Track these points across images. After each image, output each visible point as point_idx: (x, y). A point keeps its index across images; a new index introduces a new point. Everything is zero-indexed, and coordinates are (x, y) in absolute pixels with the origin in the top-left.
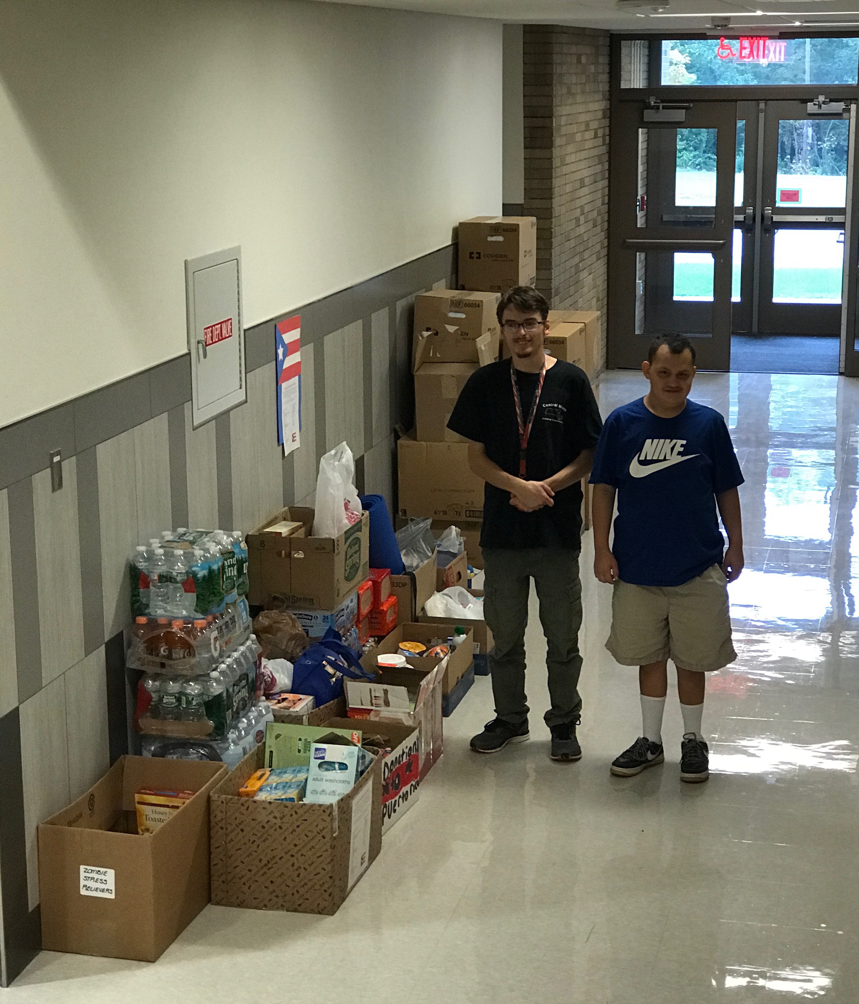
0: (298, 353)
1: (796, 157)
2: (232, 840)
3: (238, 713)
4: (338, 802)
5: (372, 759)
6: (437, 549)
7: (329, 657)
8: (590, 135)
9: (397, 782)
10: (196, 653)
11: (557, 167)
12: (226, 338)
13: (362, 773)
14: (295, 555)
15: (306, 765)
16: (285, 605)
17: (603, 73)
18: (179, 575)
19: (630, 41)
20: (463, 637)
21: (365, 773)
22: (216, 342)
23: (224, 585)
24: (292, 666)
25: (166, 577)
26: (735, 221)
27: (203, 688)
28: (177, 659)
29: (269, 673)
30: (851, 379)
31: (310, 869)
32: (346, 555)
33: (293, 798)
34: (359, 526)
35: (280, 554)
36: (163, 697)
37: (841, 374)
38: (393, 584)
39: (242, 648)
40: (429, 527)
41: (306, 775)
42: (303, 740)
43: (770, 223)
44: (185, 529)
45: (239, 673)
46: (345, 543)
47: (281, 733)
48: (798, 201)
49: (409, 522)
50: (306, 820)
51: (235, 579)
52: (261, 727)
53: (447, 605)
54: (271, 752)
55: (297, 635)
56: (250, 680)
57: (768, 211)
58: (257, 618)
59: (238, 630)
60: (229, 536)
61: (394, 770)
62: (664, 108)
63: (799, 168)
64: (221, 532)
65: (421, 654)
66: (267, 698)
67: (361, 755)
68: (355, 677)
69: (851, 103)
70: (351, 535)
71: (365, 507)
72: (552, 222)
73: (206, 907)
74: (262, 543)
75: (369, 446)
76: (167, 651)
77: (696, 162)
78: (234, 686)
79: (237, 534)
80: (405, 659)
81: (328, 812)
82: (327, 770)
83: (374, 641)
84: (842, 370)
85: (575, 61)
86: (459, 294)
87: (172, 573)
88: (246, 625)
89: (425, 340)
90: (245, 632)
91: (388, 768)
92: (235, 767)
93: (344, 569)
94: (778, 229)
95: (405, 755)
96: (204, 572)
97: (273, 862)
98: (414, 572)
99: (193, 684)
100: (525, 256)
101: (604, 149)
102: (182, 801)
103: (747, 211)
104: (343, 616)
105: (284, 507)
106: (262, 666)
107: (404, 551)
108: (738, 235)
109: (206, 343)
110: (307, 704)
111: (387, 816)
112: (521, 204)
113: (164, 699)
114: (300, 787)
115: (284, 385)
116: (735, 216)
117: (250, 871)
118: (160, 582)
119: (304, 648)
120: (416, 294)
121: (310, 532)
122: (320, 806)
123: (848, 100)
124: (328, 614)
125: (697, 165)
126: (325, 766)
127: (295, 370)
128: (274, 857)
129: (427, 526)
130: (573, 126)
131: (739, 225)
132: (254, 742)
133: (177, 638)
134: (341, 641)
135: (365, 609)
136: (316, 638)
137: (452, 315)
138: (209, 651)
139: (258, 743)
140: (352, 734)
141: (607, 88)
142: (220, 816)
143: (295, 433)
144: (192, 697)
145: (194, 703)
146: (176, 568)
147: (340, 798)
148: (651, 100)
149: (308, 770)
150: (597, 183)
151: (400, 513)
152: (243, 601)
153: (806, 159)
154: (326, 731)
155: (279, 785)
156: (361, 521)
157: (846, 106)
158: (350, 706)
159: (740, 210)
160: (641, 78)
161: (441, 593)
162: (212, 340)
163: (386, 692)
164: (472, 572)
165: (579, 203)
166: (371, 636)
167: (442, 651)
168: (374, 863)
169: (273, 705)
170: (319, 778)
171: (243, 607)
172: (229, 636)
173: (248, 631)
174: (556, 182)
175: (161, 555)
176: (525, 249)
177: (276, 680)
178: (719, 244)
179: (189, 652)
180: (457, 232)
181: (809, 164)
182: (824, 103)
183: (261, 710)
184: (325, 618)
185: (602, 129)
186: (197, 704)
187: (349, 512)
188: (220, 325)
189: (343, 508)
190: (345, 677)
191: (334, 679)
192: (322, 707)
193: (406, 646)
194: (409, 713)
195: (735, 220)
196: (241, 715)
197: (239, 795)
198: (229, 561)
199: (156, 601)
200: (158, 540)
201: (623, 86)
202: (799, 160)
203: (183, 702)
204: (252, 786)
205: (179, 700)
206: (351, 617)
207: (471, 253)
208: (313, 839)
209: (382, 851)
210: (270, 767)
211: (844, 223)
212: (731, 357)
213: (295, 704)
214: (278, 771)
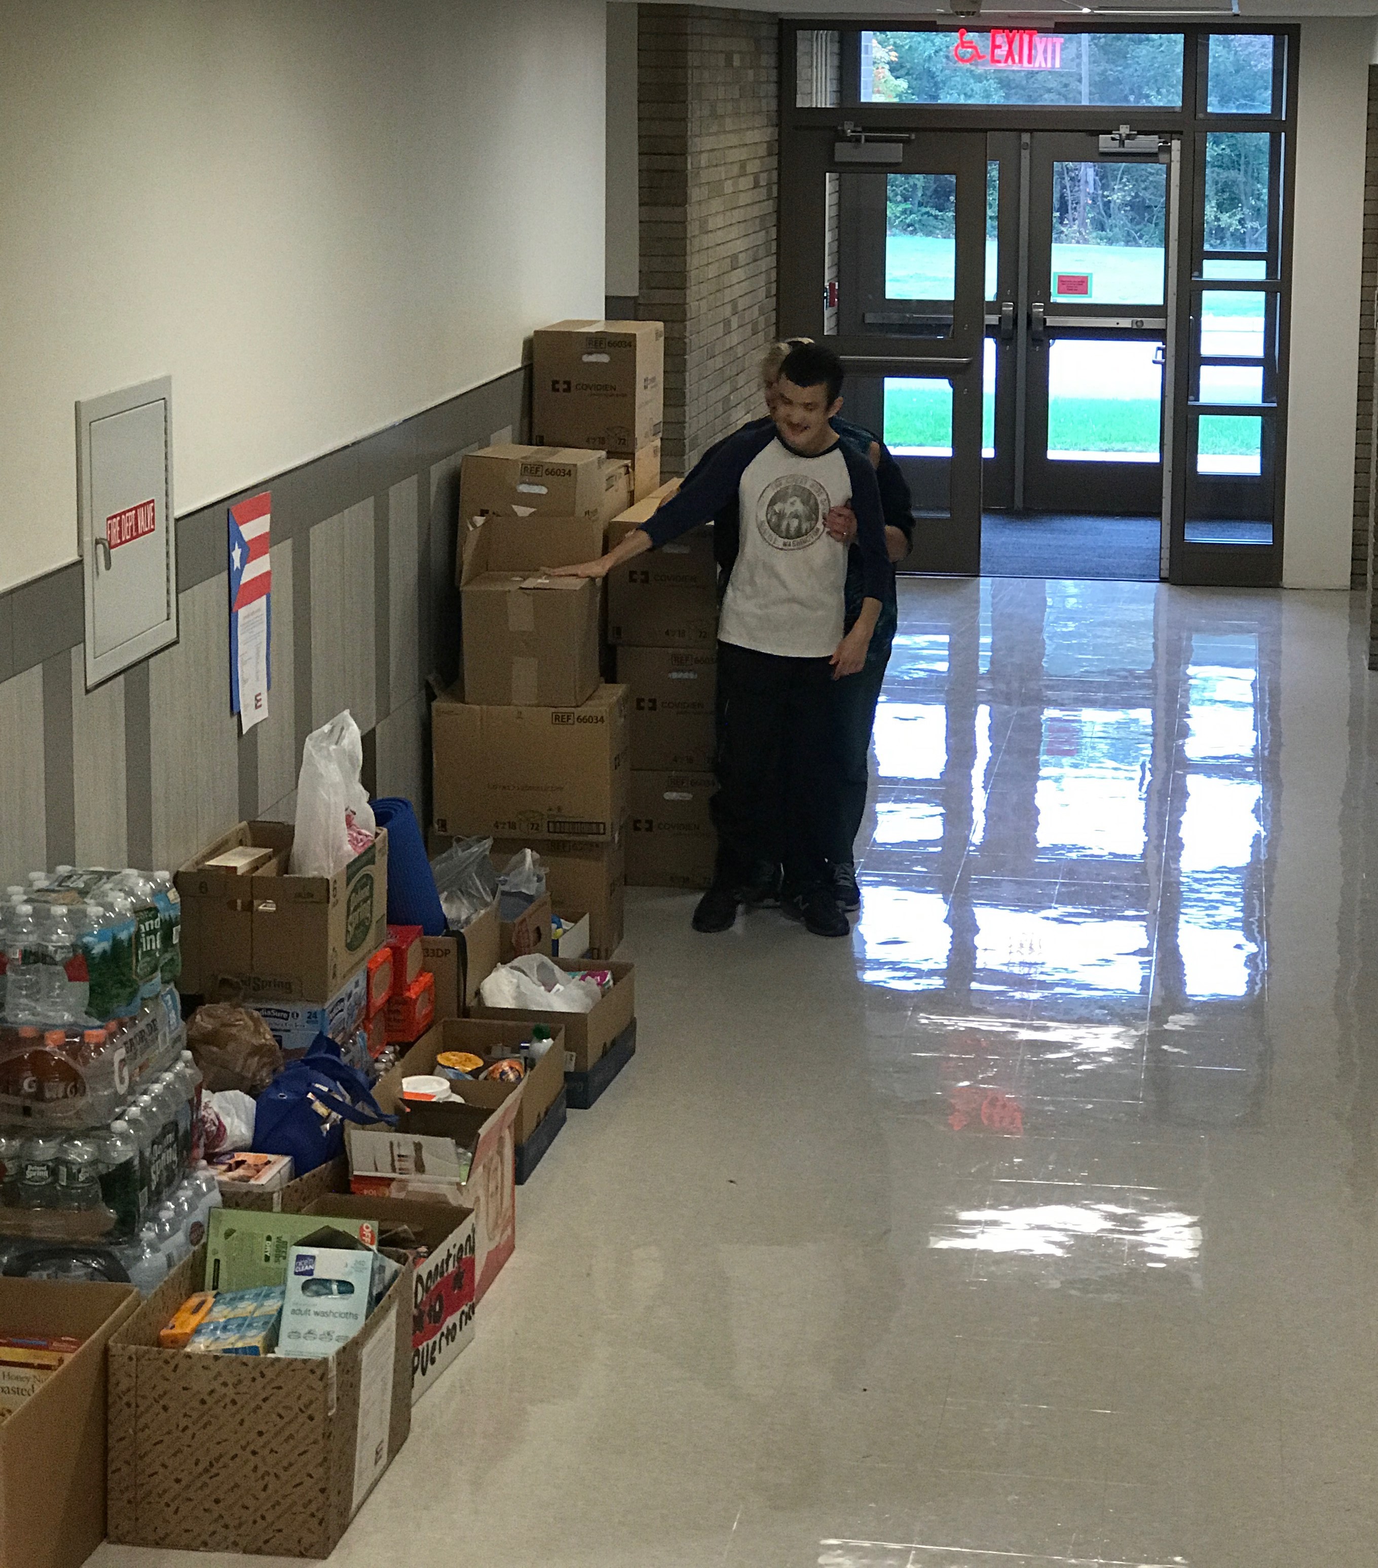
0: (267, 557)
1: (1070, 215)
2: (146, 1426)
3: (158, 1192)
4: (338, 1353)
5: (396, 1271)
6: (501, 888)
7: (317, 1085)
8: (746, 183)
9: (437, 1307)
10: (88, 1089)
11: (694, 236)
12: (144, 533)
13: (379, 1297)
14: (261, 907)
15: (280, 1285)
16: (242, 994)
17: (768, 82)
18: (59, 951)
19: (810, 32)
20: (547, 1043)
21: (384, 1299)
22: (127, 541)
23: (141, 966)
24: (254, 1102)
25: (35, 954)
26: (987, 325)
27: (99, 1148)
28: (52, 1100)
29: (213, 1116)
30: (1179, 589)
31: (284, 1476)
32: (348, 908)
33: (257, 1348)
34: (370, 855)
35: (232, 905)
36: (27, 1169)
37: (1163, 580)
38: (426, 952)
39: (168, 1077)
40: (487, 853)
41: (279, 1304)
42: (274, 1239)
43: (1041, 329)
44: (69, 868)
45: (163, 1120)
46: (348, 884)
47: (236, 1228)
48: (1086, 293)
49: (454, 844)
50: (280, 1388)
51: (158, 955)
52: (199, 1216)
53: (518, 987)
54: (217, 1262)
55: (263, 1046)
56: (181, 1133)
57: (1038, 309)
58: (192, 1016)
59: (162, 1043)
60: (148, 879)
61: (432, 1288)
62: (867, 140)
63: (1074, 232)
64: (134, 872)
65: (475, 1073)
66: (210, 1163)
67: (377, 1264)
68: (363, 1121)
69: (1172, 139)
70: (358, 870)
71: (381, 819)
72: (685, 327)
73: (100, 1548)
74: (203, 886)
75: (384, 713)
76: (34, 1085)
77: (908, 221)
78: (153, 1145)
79: (163, 876)
80: (448, 1084)
81: (319, 1372)
82: (318, 1294)
83: (394, 1052)
84: (1165, 574)
85: (722, 63)
86: (536, 452)
87: (47, 947)
88: (174, 1035)
89: (478, 530)
90: (173, 1047)
91: (422, 1286)
92: (153, 1291)
93: (344, 931)
94: (1054, 339)
95: (452, 1259)
96: (105, 945)
97: (220, 1464)
98: (462, 931)
99: (80, 1144)
100: (646, 387)
101: (769, 207)
102: (57, 1355)
103: (1004, 309)
104: (342, 1010)
105: (240, 822)
106: (203, 1104)
107: (446, 893)
108: (990, 346)
109: (109, 543)
110: (279, 1172)
111: (419, 1370)
112: (635, 298)
113: (28, 1172)
114: (270, 1325)
115: (242, 613)
116: (986, 317)
117: (178, 1481)
118: (24, 964)
119: (274, 1071)
120: (464, 452)
121: (285, 866)
122: (305, 1361)
123: (1166, 134)
124: (316, 1008)
125: (909, 226)
126: (314, 1288)
127: (261, 585)
128: (221, 1456)
129: (484, 851)
130: (719, 168)
131: (992, 331)
132: (186, 1243)
133: (53, 1063)
134: (338, 1055)
135: (380, 998)
136: (297, 1051)
137: (524, 488)
138: (111, 1084)
139: (195, 1245)
140: (361, 1228)
141: (773, 105)
142: (125, 1384)
143: (260, 694)
144: (78, 1167)
145: (81, 1177)
146: (54, 937)
147: (340, 1345)
148: (846, 127)
149: (283, 1293)
150: (759, 263)
151: (436, 826)
152: (170, 992)
153: (1084, 219)
154: (315, 1224)
155: (232, 1322)
156: (374, 846)
157: (1164, 142)
158: (356, 1173)
159: (995, 307)
160: (828, 89)
161: (509, 964)
162: (120, 538)
163: (418, 1147)
164: (559, 926)
165: (728, 295)
166: (388, 1044)
167: (511, 1068)
168: (397, 1457)
169: (220, 1174)
170: (303, 1309)
171: (170, 1003)
172: (145, 1056)
173: (179, 1045)
174: (694, 261)
175: (28, 916)
176: (644, 377)
177: (225, 1130)
178: (962, 363)
179: (75, 1086)
180: (530, 346)
181: (1089, 227)
182: (1129, 137)
183: (200, 1186)
184: (312, 1016)
185: (765, 174)
186: (87, 1180)
187: (354, 830)
188: (134, 512)
189: (344, 825)
190: (347, 1122)
191: (328, 1126)
192: (307, 1175)
193: (449, 1060)
194: (458, 1184)
195: (986, 322)
196: (164, 1196)
197: (159, 1343)
198: (147, 924)
199: (14, 997)
200: (20, 889)
201: (799, 105)
202: (1074, 220)
203: (61, 1177)
204: (182, 1325)
205: (54, 1172)
206: (356, 1011)
207: (555, 382)
208: (290, 1422)
209: (411, 1435)
210: (215, 1288)
211: (1165, 330)
212: (982, 551)
213: (258, 1171)
214: (229, 1296)
